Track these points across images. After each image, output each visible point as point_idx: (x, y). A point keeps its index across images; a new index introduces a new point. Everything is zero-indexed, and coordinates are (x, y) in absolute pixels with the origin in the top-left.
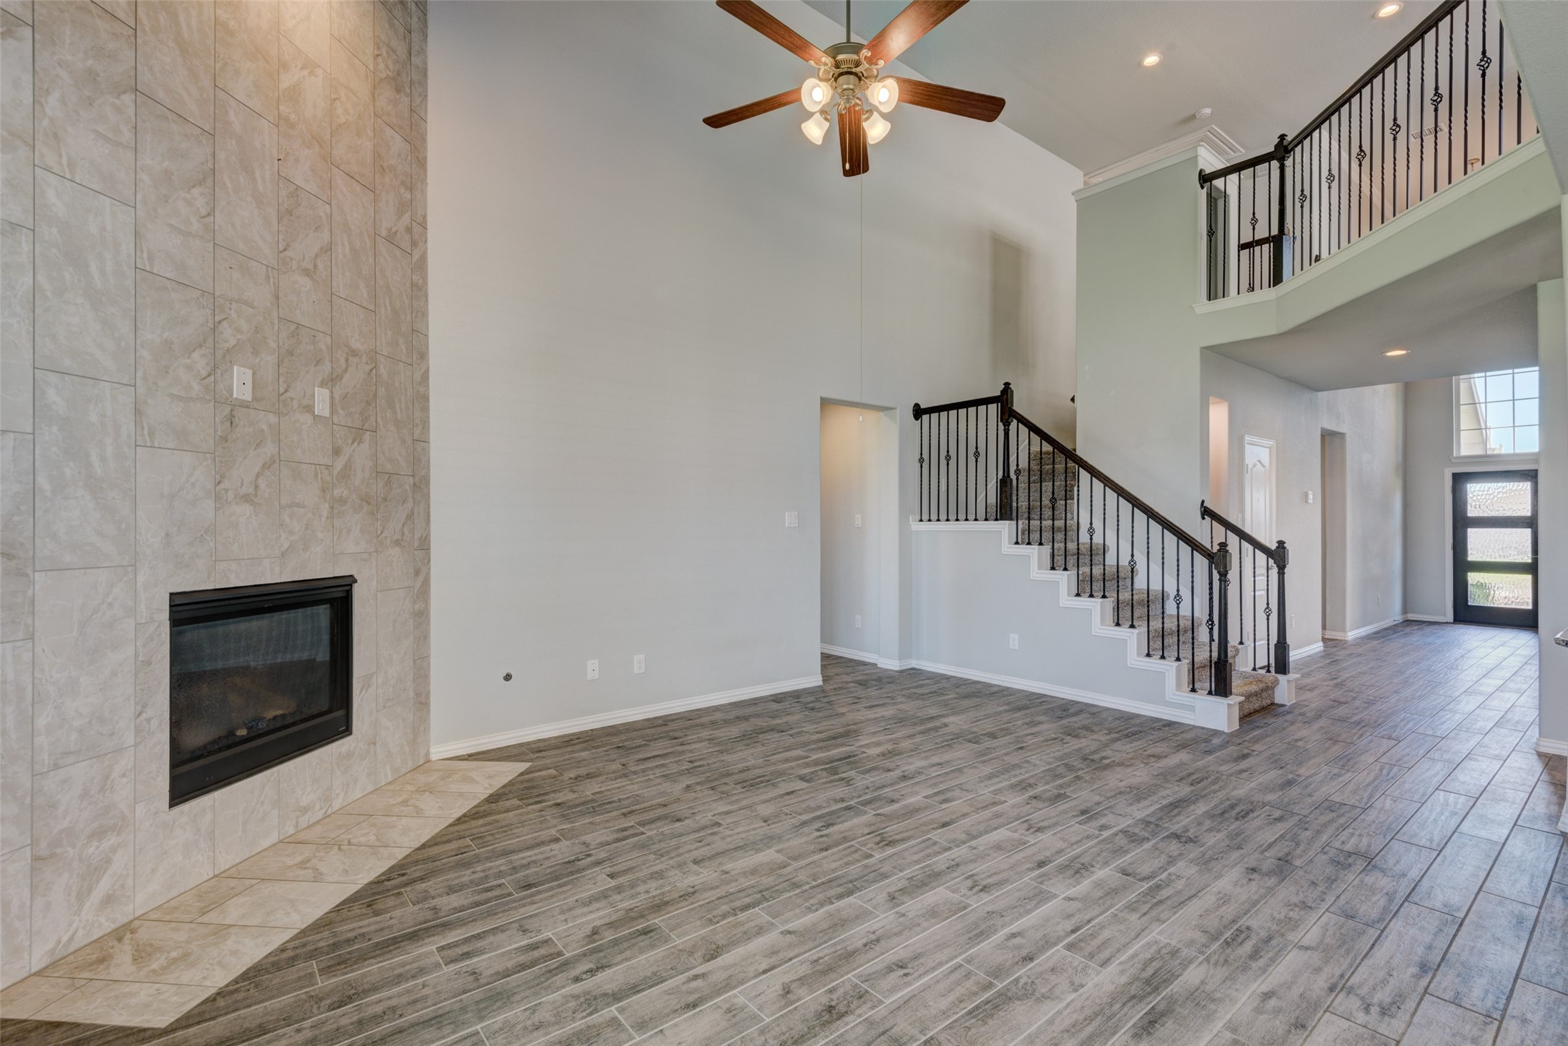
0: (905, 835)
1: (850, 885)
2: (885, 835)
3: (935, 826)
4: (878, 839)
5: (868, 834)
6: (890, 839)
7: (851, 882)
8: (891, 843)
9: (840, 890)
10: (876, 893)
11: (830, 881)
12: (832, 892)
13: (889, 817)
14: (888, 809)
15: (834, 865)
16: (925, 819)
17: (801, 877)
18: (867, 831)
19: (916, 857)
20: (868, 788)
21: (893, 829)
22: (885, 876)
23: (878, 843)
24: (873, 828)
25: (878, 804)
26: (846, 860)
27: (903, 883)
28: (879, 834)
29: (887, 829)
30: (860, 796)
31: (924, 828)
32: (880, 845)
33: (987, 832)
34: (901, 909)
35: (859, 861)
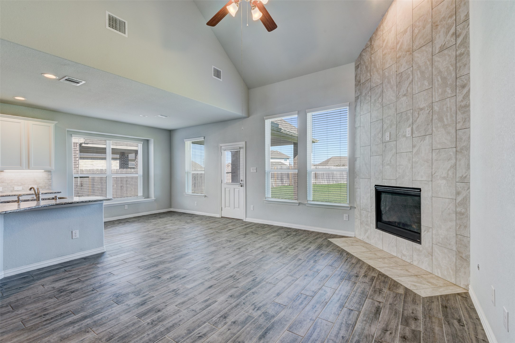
0: (226, 281)
1: (241, 264)
2: (233, 279)
3: (215, 286)
4: (235, 278)
5: (239, 279)
6: (231, 278)
7: (241, 265)
8: (231, 276)
9: (243, 263)
10: (233, 264)
11: (246, 265)
12: (245, 262)
13: (232, 287)
14: (232, 291)
15: (247, 268)
16: (218, 288)
17: (254, 265)
18: (240, 280)
19: (223, 273)
20: (244, 303)
21: (231, 282)
22: (232, 267)
23: (235, 276)
24: (238, 281)
25: (237, 294)
26: (244, 270)
27: (227, 267)
28: (235, 279)
29: (233, 282)
30: (246, 297)
31: (219, 284)
32: (234, 276)
33: (196, 286)
34: (228, 261)
35: (240, 270)
